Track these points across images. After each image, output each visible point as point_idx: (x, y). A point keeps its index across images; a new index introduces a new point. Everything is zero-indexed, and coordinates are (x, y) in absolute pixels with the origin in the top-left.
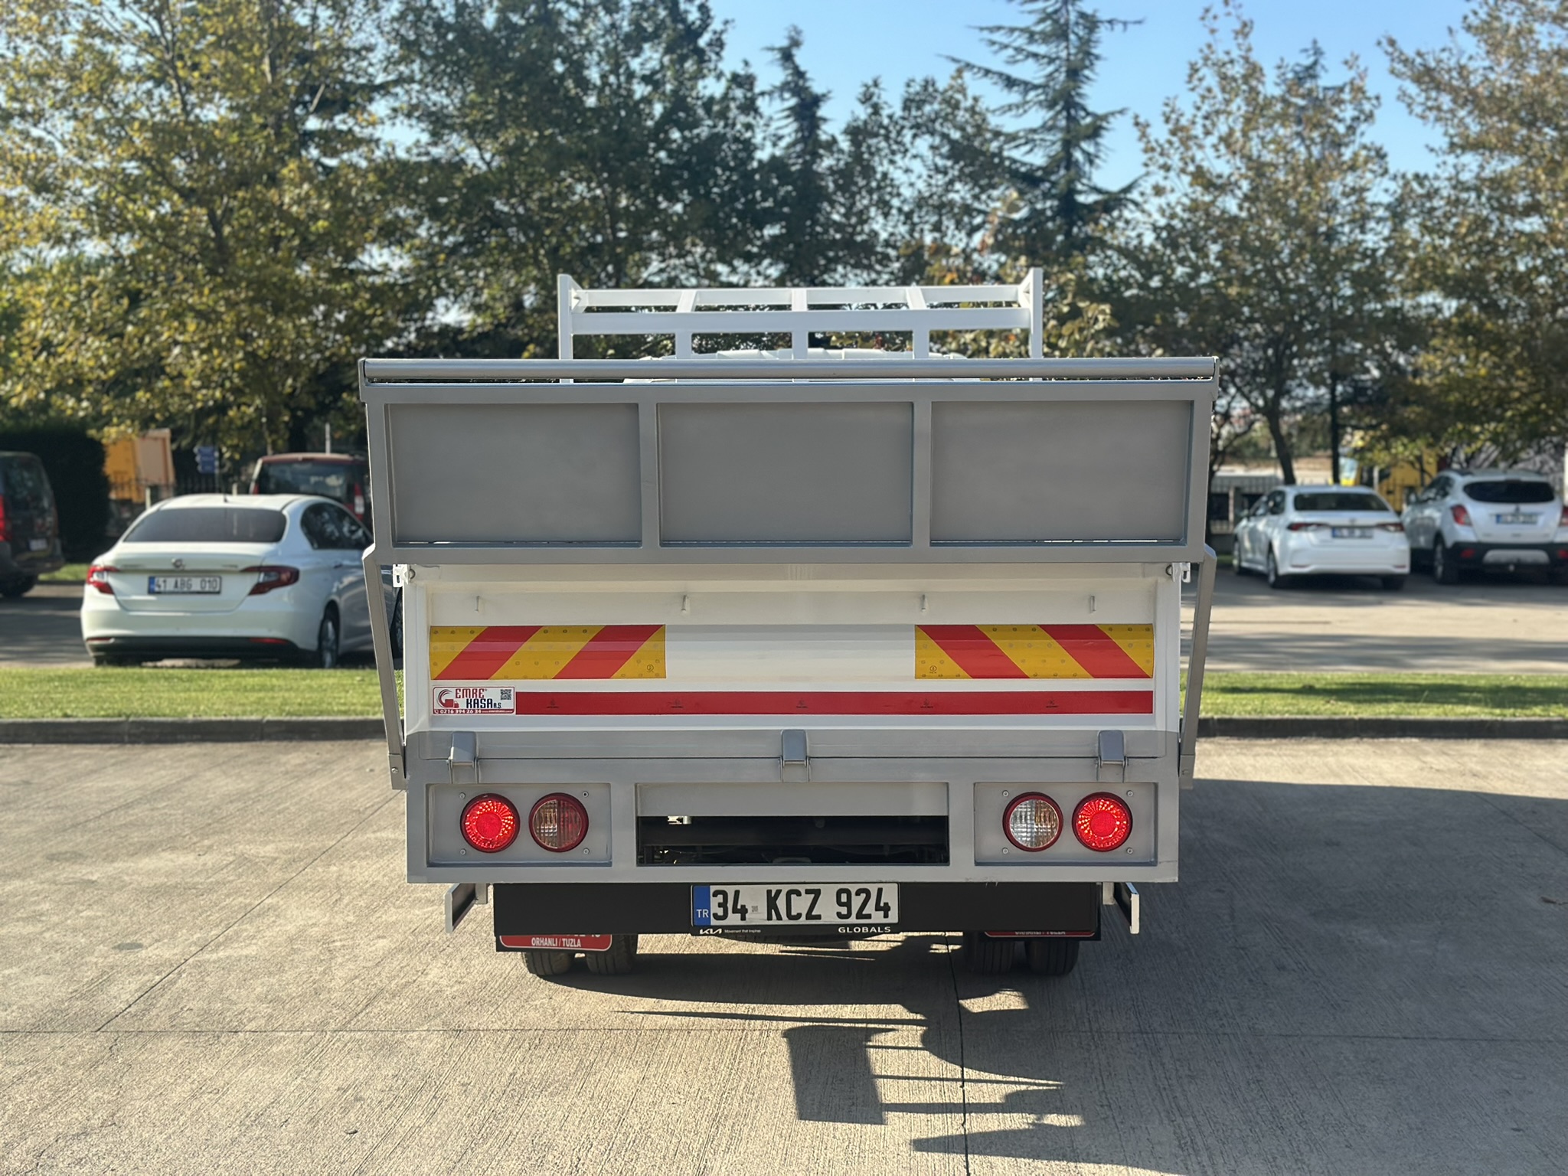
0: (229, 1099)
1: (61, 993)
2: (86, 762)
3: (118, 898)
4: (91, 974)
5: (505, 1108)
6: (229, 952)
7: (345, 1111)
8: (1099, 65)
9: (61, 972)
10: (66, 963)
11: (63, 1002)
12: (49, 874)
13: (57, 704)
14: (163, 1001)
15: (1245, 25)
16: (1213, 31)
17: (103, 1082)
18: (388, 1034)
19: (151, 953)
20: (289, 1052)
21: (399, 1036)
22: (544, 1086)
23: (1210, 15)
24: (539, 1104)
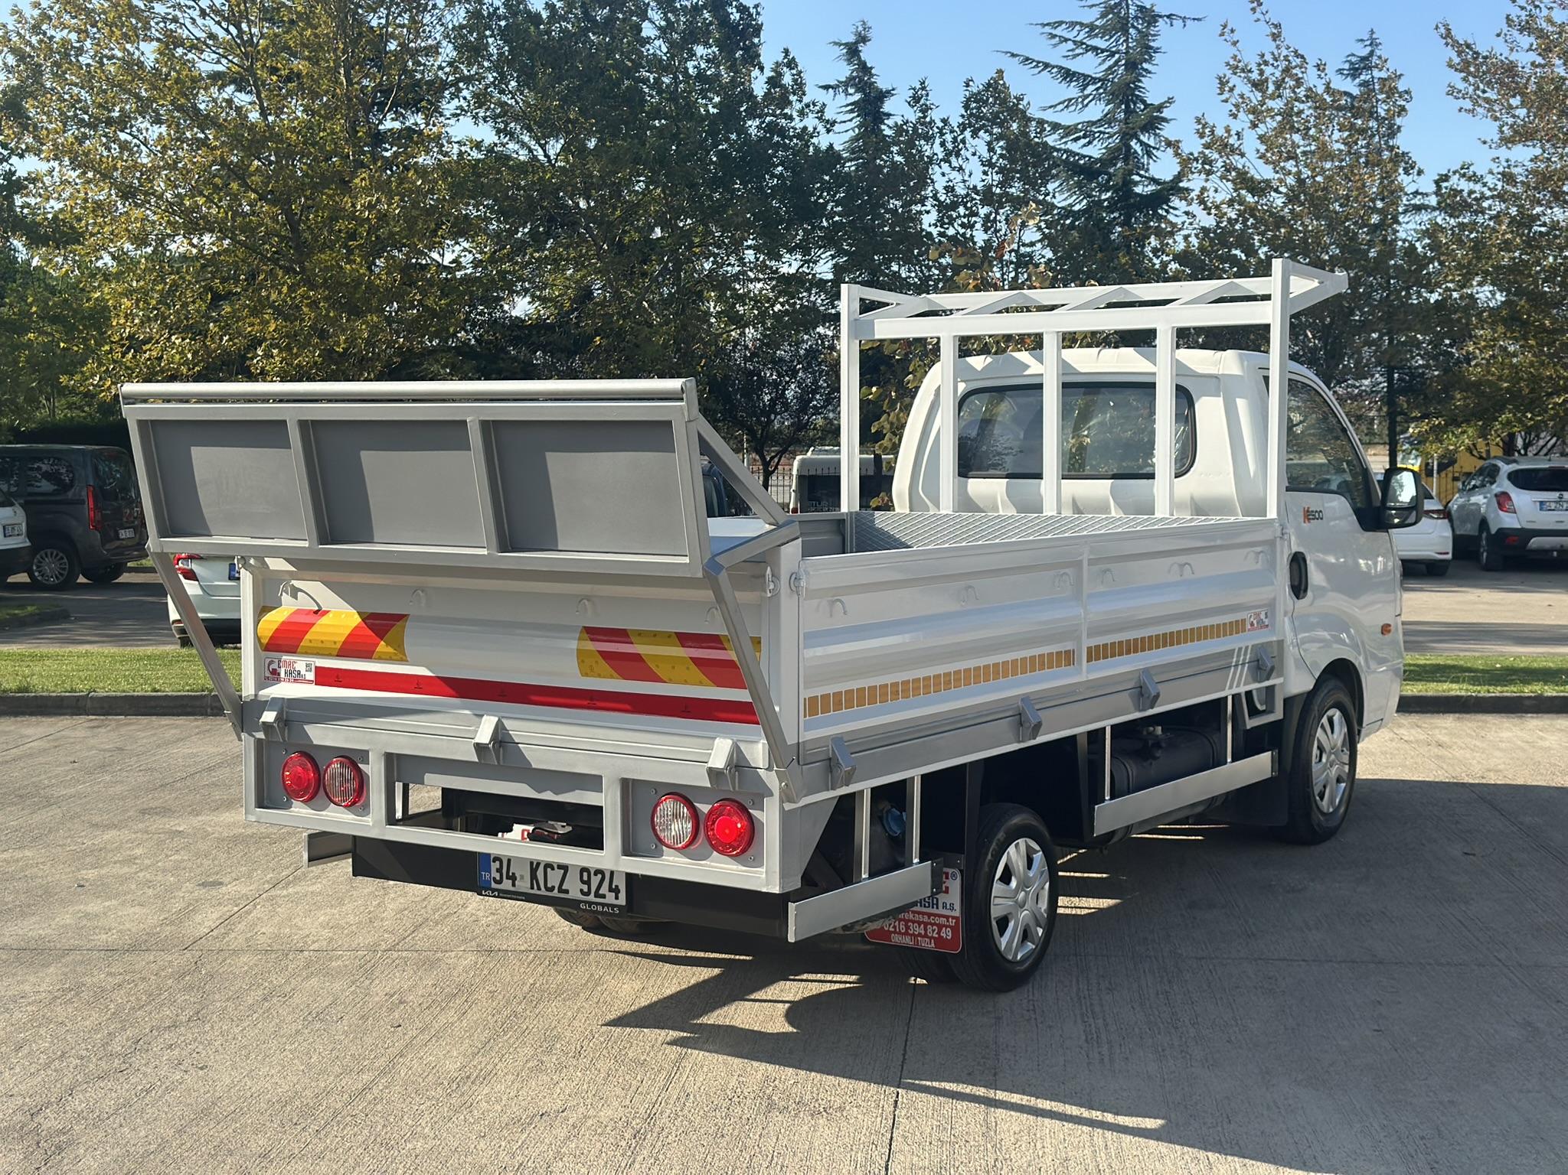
0: (296, 1000)
1: (153, 920)
2: (173, 731)
3: (203, 846)
4: (178, 906)
5: (525, 1010)
6: (298, 888)
7: (391, 1010)
9: (153, 904)
10: (157, 896)
11: (155, 927)
12: (141, 826)
13: (146, 680)
14: (241, 926)
17: (190, 988)
18: (431, 954)
19: (230, 889)
20: (346, 966)
21: (439, 955)
22: (558, 993)
24: (553, 1007)
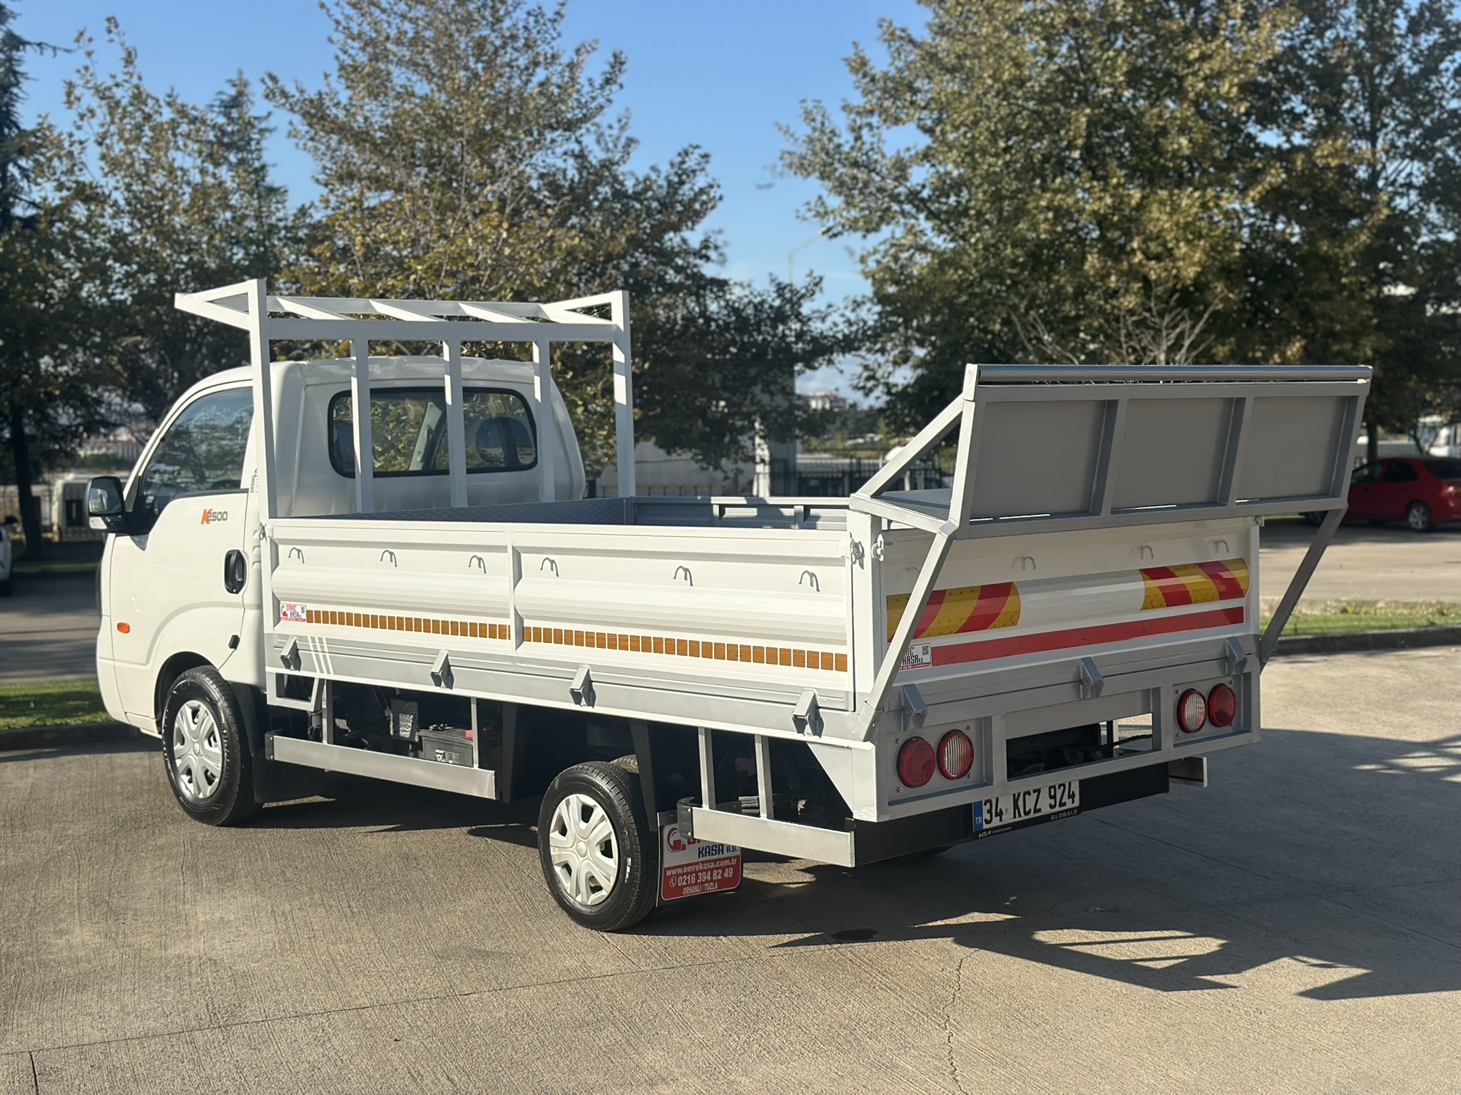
8: (25, 84)
15: (129, 54)
16: (89, 54)
23: (86, 36)
